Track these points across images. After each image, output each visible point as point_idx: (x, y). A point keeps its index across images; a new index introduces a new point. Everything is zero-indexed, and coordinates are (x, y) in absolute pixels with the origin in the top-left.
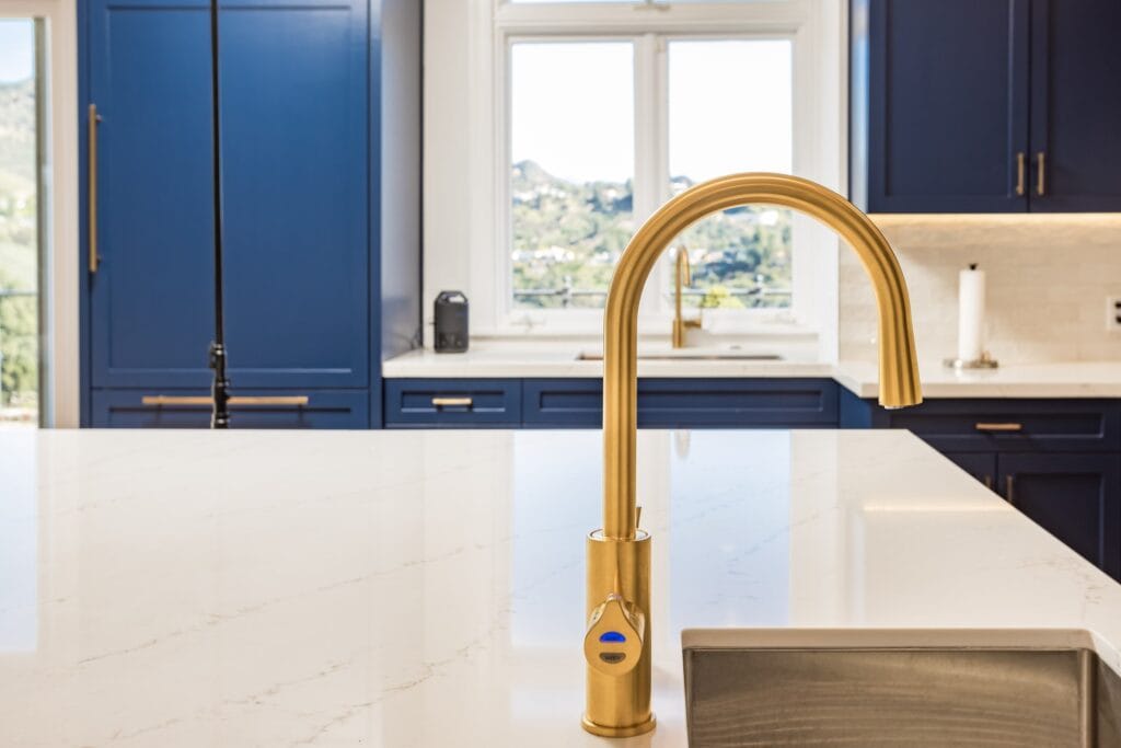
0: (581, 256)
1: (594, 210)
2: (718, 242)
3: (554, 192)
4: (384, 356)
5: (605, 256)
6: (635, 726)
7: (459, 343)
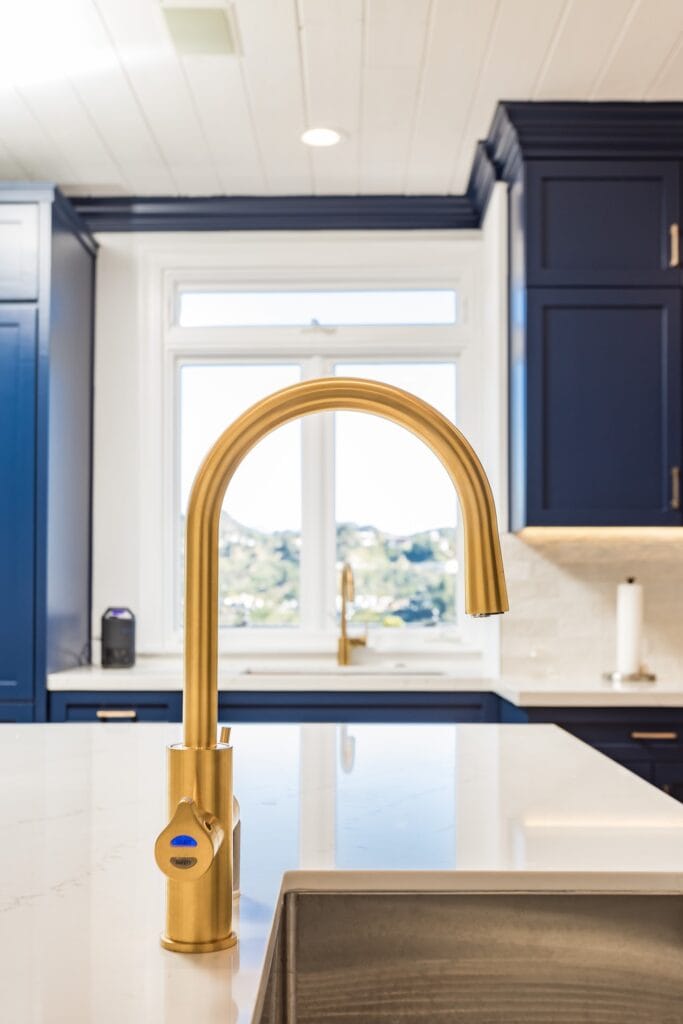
0: (270, 604)
1: (283, 558)
2: (404, 591)
3: (244, 541)
4: (48, 669)
5: (293, 603)
6: (214, 941)
7: (126, 660)
